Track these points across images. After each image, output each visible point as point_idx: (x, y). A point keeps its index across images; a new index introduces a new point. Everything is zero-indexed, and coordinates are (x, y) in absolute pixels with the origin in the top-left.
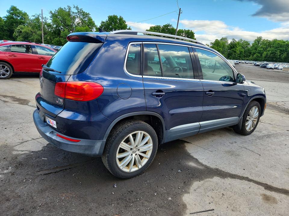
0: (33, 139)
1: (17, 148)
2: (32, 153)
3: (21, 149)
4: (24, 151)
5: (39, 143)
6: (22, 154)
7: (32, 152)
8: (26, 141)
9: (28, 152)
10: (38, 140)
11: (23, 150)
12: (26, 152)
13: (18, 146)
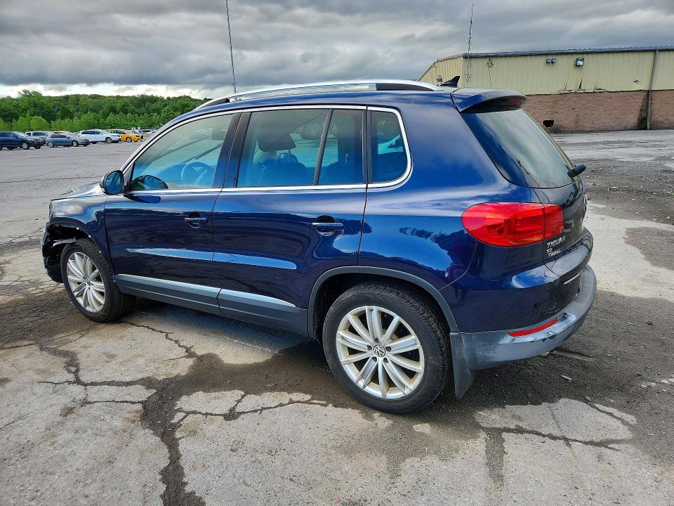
0: (566, 440)
1: (624, 433)
2: (588, 398)
3: (614, 423)
4: (607, 413)
5: (558, 417)
6: (613, 406)
7: (586, 401)
8: (592, 443)
9: (597, 405)
10: (555, 432)
11: (607, 416)
12: (601, 407)
13: (619, 438)
